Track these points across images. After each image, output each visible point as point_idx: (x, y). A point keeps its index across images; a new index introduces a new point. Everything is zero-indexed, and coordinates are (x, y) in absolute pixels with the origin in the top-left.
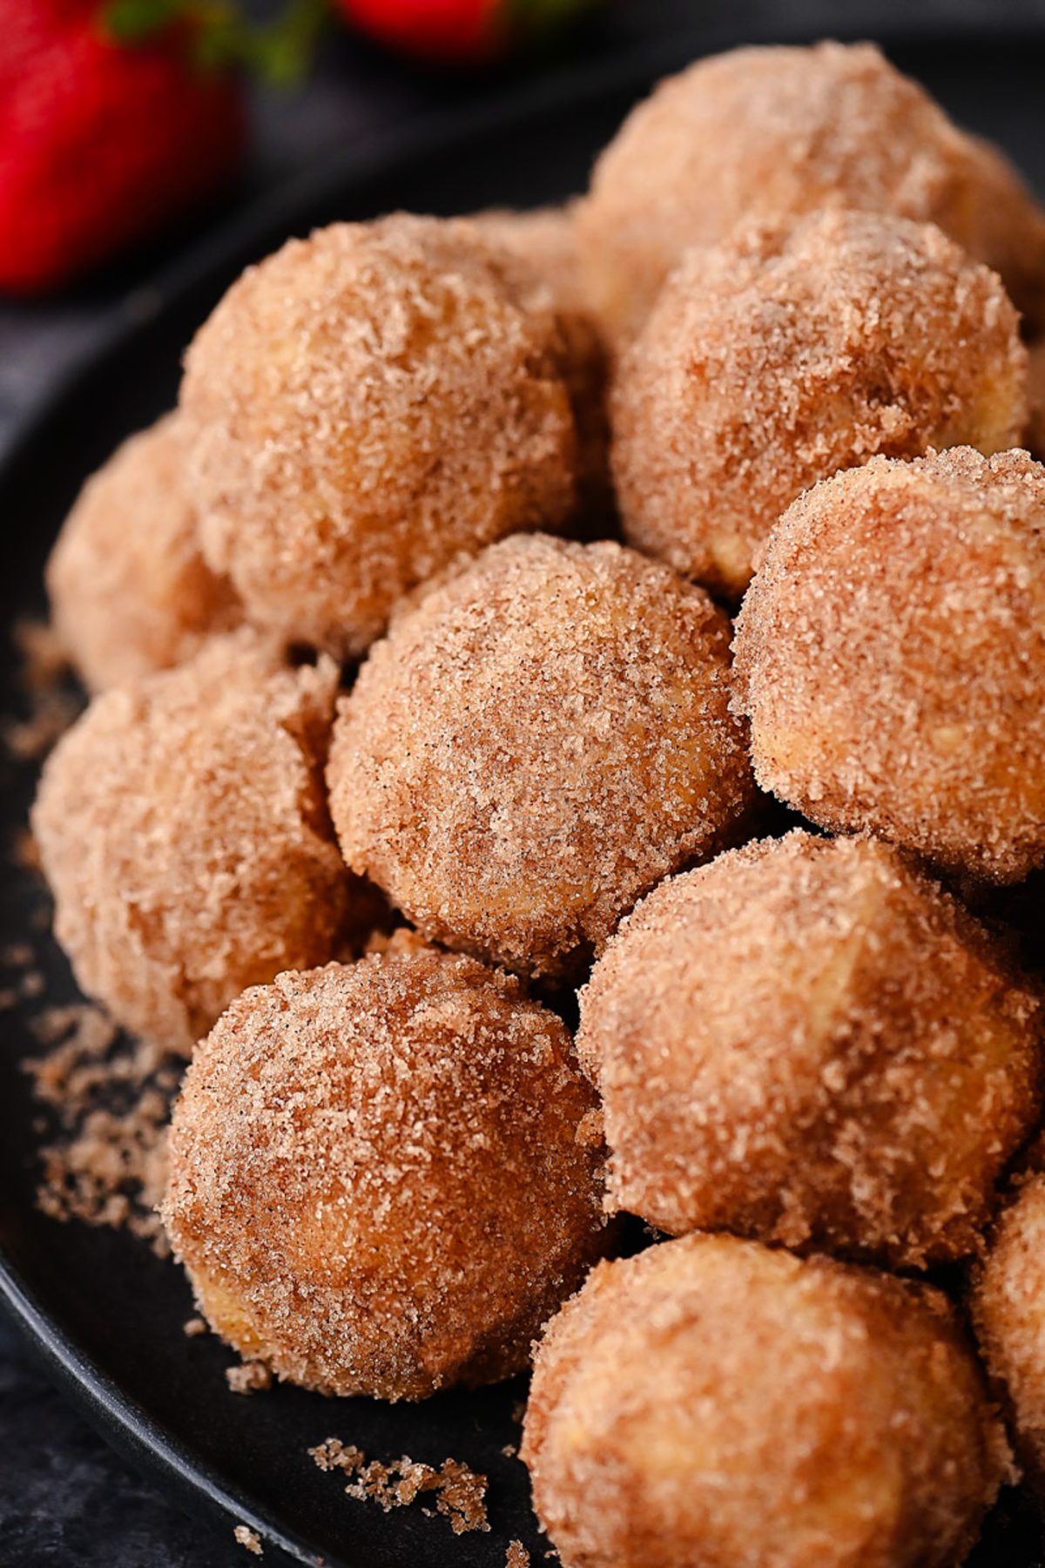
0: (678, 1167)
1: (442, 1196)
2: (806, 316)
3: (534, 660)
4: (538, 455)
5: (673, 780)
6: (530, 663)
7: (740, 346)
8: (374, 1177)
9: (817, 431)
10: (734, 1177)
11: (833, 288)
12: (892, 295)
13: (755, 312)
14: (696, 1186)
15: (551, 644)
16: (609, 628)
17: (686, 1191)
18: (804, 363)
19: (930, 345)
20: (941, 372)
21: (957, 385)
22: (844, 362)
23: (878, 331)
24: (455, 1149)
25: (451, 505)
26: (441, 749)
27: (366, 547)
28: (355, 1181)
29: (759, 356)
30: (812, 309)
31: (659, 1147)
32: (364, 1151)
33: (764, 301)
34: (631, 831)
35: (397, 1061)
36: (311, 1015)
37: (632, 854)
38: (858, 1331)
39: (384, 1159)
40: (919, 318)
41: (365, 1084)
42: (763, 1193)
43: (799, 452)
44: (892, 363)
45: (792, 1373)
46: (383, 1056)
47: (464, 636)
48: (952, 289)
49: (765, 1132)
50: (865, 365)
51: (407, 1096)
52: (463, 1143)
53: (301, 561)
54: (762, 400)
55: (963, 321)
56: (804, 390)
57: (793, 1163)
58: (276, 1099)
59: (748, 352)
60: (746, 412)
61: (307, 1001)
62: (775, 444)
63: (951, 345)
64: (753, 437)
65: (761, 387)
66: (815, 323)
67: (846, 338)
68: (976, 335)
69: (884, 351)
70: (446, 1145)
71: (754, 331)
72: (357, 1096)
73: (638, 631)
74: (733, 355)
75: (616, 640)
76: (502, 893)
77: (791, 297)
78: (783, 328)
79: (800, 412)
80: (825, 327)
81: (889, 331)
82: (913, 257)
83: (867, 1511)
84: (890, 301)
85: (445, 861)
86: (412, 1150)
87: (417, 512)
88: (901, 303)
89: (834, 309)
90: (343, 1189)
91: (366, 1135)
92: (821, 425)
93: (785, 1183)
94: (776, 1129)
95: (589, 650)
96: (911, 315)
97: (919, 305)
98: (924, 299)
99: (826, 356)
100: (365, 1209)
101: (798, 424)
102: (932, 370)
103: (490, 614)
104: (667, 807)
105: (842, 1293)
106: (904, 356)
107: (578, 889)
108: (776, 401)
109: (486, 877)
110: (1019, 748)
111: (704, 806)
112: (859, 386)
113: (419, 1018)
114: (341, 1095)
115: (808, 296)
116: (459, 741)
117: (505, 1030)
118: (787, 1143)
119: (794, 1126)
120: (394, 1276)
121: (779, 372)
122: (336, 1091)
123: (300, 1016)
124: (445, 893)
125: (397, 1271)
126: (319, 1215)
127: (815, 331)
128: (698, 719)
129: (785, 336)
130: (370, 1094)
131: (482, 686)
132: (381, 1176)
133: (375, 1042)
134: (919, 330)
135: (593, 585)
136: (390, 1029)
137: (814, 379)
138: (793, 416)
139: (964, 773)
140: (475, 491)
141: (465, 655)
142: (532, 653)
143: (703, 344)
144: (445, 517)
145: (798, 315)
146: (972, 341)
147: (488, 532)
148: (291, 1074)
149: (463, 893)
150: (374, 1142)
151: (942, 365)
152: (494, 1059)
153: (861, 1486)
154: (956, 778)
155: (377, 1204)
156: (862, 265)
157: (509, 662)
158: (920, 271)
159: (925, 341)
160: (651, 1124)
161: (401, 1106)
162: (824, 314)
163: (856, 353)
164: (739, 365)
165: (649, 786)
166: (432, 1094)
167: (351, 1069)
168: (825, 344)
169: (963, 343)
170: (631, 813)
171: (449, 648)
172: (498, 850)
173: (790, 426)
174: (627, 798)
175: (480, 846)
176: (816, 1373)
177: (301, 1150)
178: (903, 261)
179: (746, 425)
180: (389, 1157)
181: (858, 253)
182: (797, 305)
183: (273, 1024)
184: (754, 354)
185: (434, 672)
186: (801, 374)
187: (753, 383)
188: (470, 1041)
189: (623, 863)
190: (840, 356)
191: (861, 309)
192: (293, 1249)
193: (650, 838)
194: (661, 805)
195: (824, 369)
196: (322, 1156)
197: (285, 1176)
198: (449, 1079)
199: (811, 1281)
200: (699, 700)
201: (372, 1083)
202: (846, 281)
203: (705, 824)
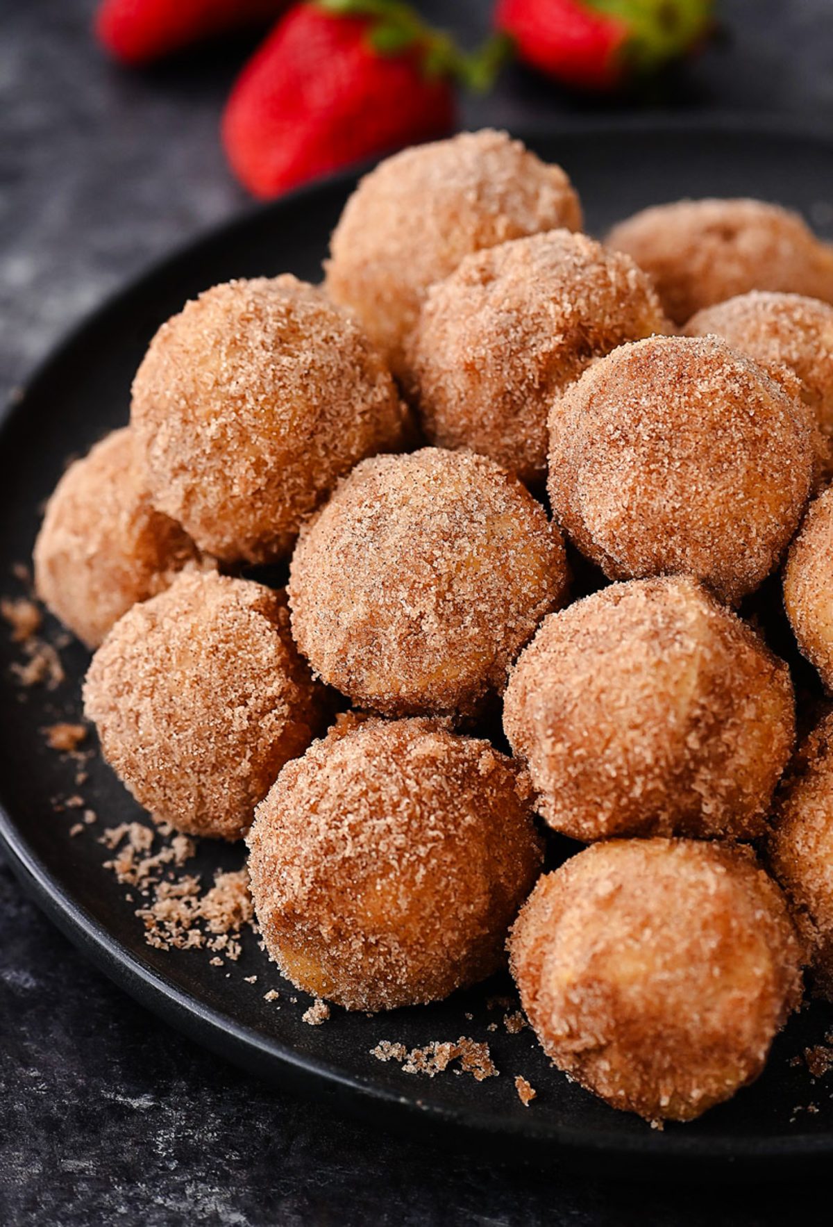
0: (596, 803)
1: (455, 859)
2: (526, 316)
3: (416, 524)
4: (379, 398)
5: (523, 573)
6: (413, 527)
7: (492, 345)
8: (411, 855)
9: (553, 385)
10: (632, 807)
11: (537, 294)
12: (573, 288)
13: (495, 322)
14: (608, 814)
15: (424, 511)
16: (455, 493)
17: (602, 817)
18: (534, 345)
19: (605, 313)
20: (616, 327)
21: (626, 331)
22: (559, 339)
23: (572, 313)
24: (456, 828)
25: (334, 438)
26: (376, 592)
27: (285, 474)
28: (399, 861)
29: (506, 349)
30: (528, 311)
31: (582, 792)
32: (400, 841)
33: (498, 313)
34: (507, 610)
35: (408, 781)
36: (342, 766)
37: (512, 624)
38: (720, 870)
39: (414, 844)
40: (593, 298)
41: (391, 799)
42: (648, 814)
43: (546, 401)
44: (585, 330)
45: (691, 904)
46: (397, 780)
47: (366, 522)
48: (605, 273)
49: (653, 779)
50: (571, 336)
51: (420, 801)
52: (460, 824)
53: (245, 491)
54: (515, 375)
55: (618, 291)
56: (539, 362)
57: (669, 796)
58: (335, 822)
59: (498, 348)
60: (507, 385)
61: (337, 758)
62: (529, 400)
63: (616, 308)
64: (515, 398)
65: (513, 367)
66: (532, 319)
67: (555, 324)
68: (628, 297)
69: (580, 325)
70: (451, 827)
71: (498, 335)
72: (387, 807)
73: (472, 491)
74: (489, 351)
75: (462, 500)
76: (439, 669)
77: (513, 307)
78: (515, 327)
79: (540, 376)
80: (540, 320)
81: (579, 312)
82: (576, 260)
83: (758, 972)
84: (573, 292)
85: (397, 659)
86: (431, 833)
87: (313, 445)
88: (579, 292)
89: (542, 307)
90: (392, 867)
91: (399, 831)
92: (554, 380)
93: (663, 808)
94: (661, 776)
95: (449, 509)
96: (588, 298)
97: (591, 289)
98: (592, 285)
99: (546, 338)
100: (408, 876)
101: (540, 383)
102: (610, 327)
103: (378, 505)
104: (525, 590)
105: (701, 852)
106: (592, 324)
107: (484, 654)
108: (524, 373)
109: (426, 661)
110: (760, 469)
111: (545, 585)
112: (570, 350)
113: (414, 754)
114: (377, 811)
115: (523, 303)
116: (387, 584)
117: (462, 751)
118: (666, 784)
119: (671, 773)
120: (417, 943)
121: (520, 355)
122: (373, 808)
123: (335, 769)
124: (403, 679)
125: (419, 939)
126: (379, 888)
127: (534, 324)
128: (526, 533)
129: (517, 332)
130: (396, 805)
131: (389, 548)
132: (415, 853)
133: (390, 774)
134: (595, 305)
135: (434, 472)
136: (397, 764)
137: (544, 354)
138: (537, 380)
139: (731, 490)
140: (346, 427)
141: (370, 534)
142: (413, 520)
143: (468, 349)
144: (331, 447)
145: (521, 316)
146: (627, 302)
147: (358, 451)
148: (340, 805)
149: (414, 676)
150: (405, 833)
151: (615, 323)
152: (463, 771)
153: (749, 958)
154: (727, 494)
155: (415, 872)
156: (549, 275)
157: (400, 530)
158: (583, 267)
159: (601, 311)
160: (576, 777)
161: (418, 808)
162: (536, 311)
163: (562, 330)
164: (494, 357)
165: (510, 580)
166: (434, 797)
167: (379, 793)
168: (543, 331)
169: (622, 305)
170: (504, 599)
171: (358, 532)
172: (431, 642)
173: (536, 386)
174: (499, 591)
175: (417, 644)
176: (706, 898)
177: (359, 849)
178: (571, 263)
179: (509, 392)
180: (417, 841)
181: (544, 268)
182: (518, 310)
183: (318, 778)
184: (503, 348)
185: (354, 549)
186: (534, 354)
187: (507, 366)
188: (446, 762)
189: (509, 631)
190: (555, 335)
191: (557, 302)
192: (363, 914)
193: (518, 612)
194: (520, 590)
195: (548, 346)
196: (374, 850)
197: (352, 867)
198: (441, 786)
199: (681, 849)
200: (522, 523)
201: (396, 799)
202: (543, 288)
203: (548, 596)
